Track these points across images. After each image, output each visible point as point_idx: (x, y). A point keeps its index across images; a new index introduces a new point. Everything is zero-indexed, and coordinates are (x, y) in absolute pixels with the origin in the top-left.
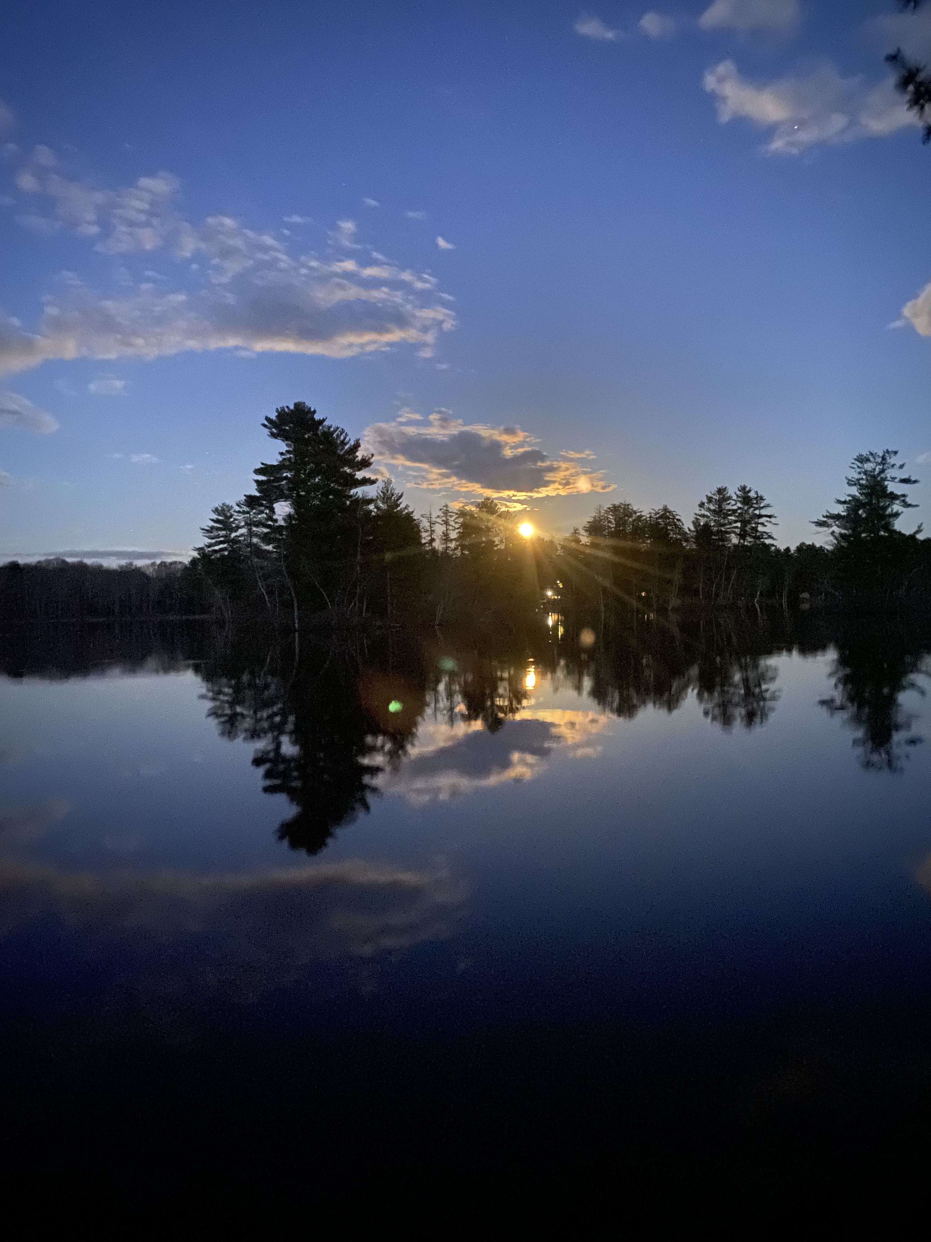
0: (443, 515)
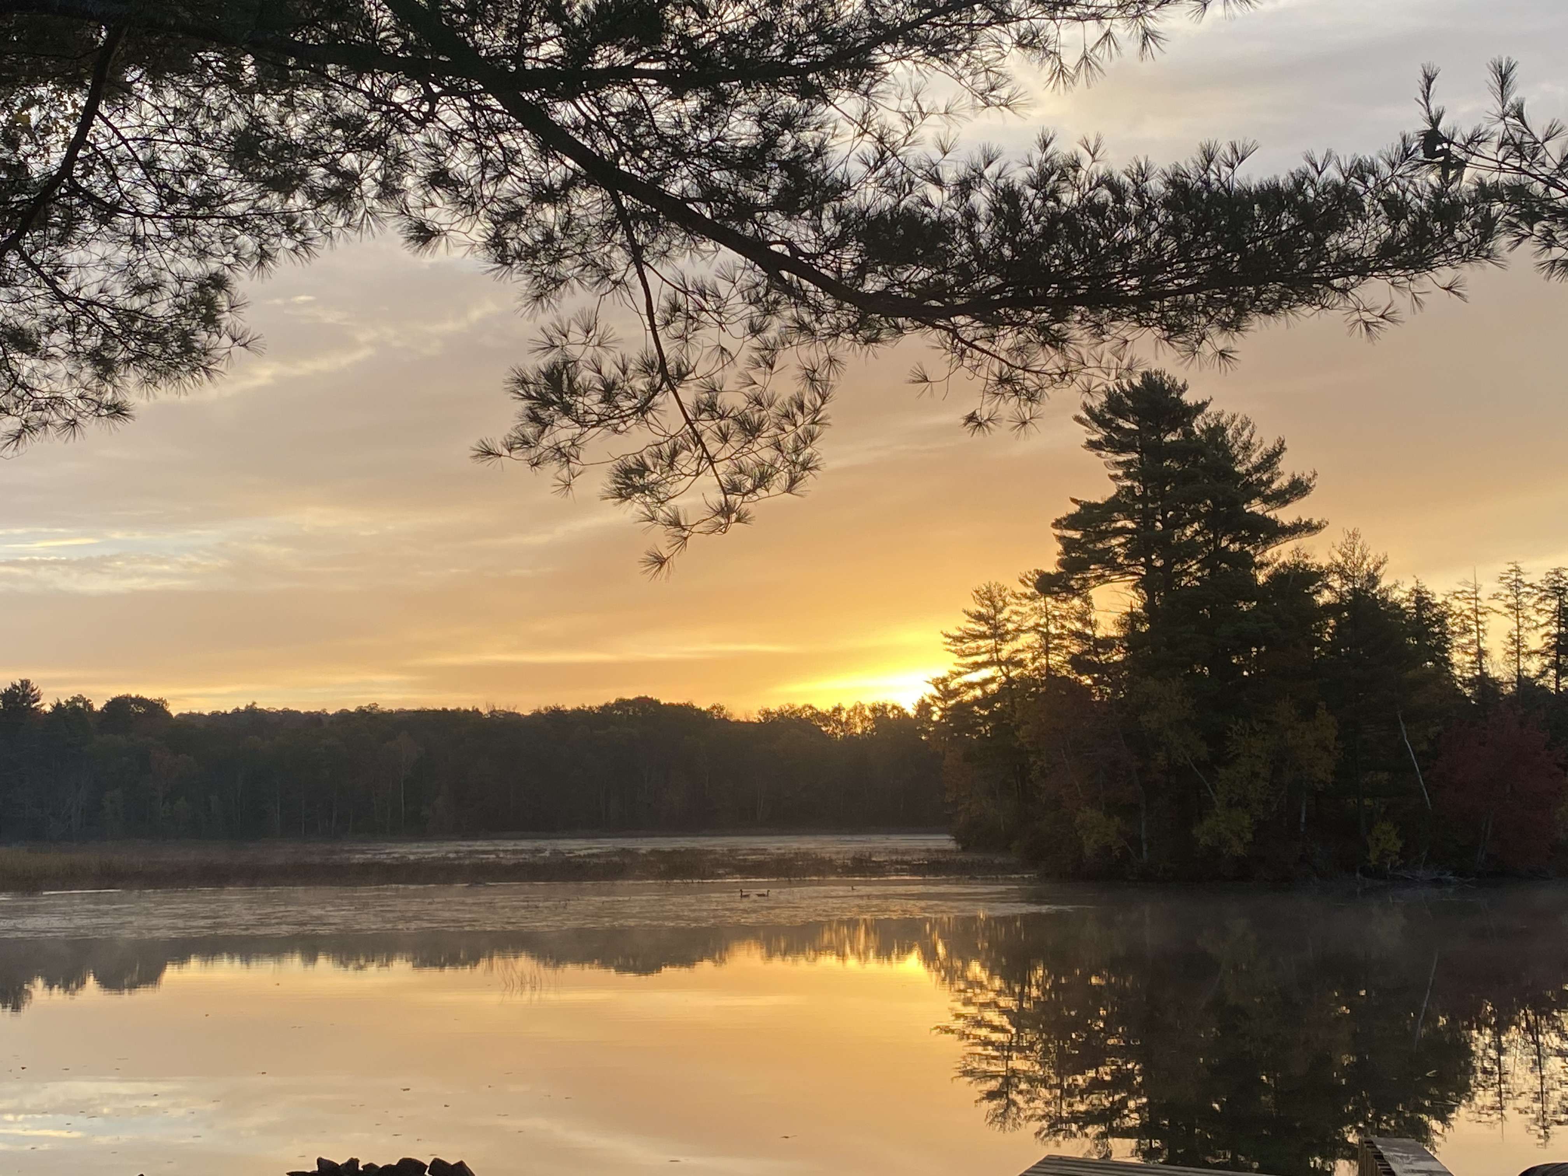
0: (1508, 592)
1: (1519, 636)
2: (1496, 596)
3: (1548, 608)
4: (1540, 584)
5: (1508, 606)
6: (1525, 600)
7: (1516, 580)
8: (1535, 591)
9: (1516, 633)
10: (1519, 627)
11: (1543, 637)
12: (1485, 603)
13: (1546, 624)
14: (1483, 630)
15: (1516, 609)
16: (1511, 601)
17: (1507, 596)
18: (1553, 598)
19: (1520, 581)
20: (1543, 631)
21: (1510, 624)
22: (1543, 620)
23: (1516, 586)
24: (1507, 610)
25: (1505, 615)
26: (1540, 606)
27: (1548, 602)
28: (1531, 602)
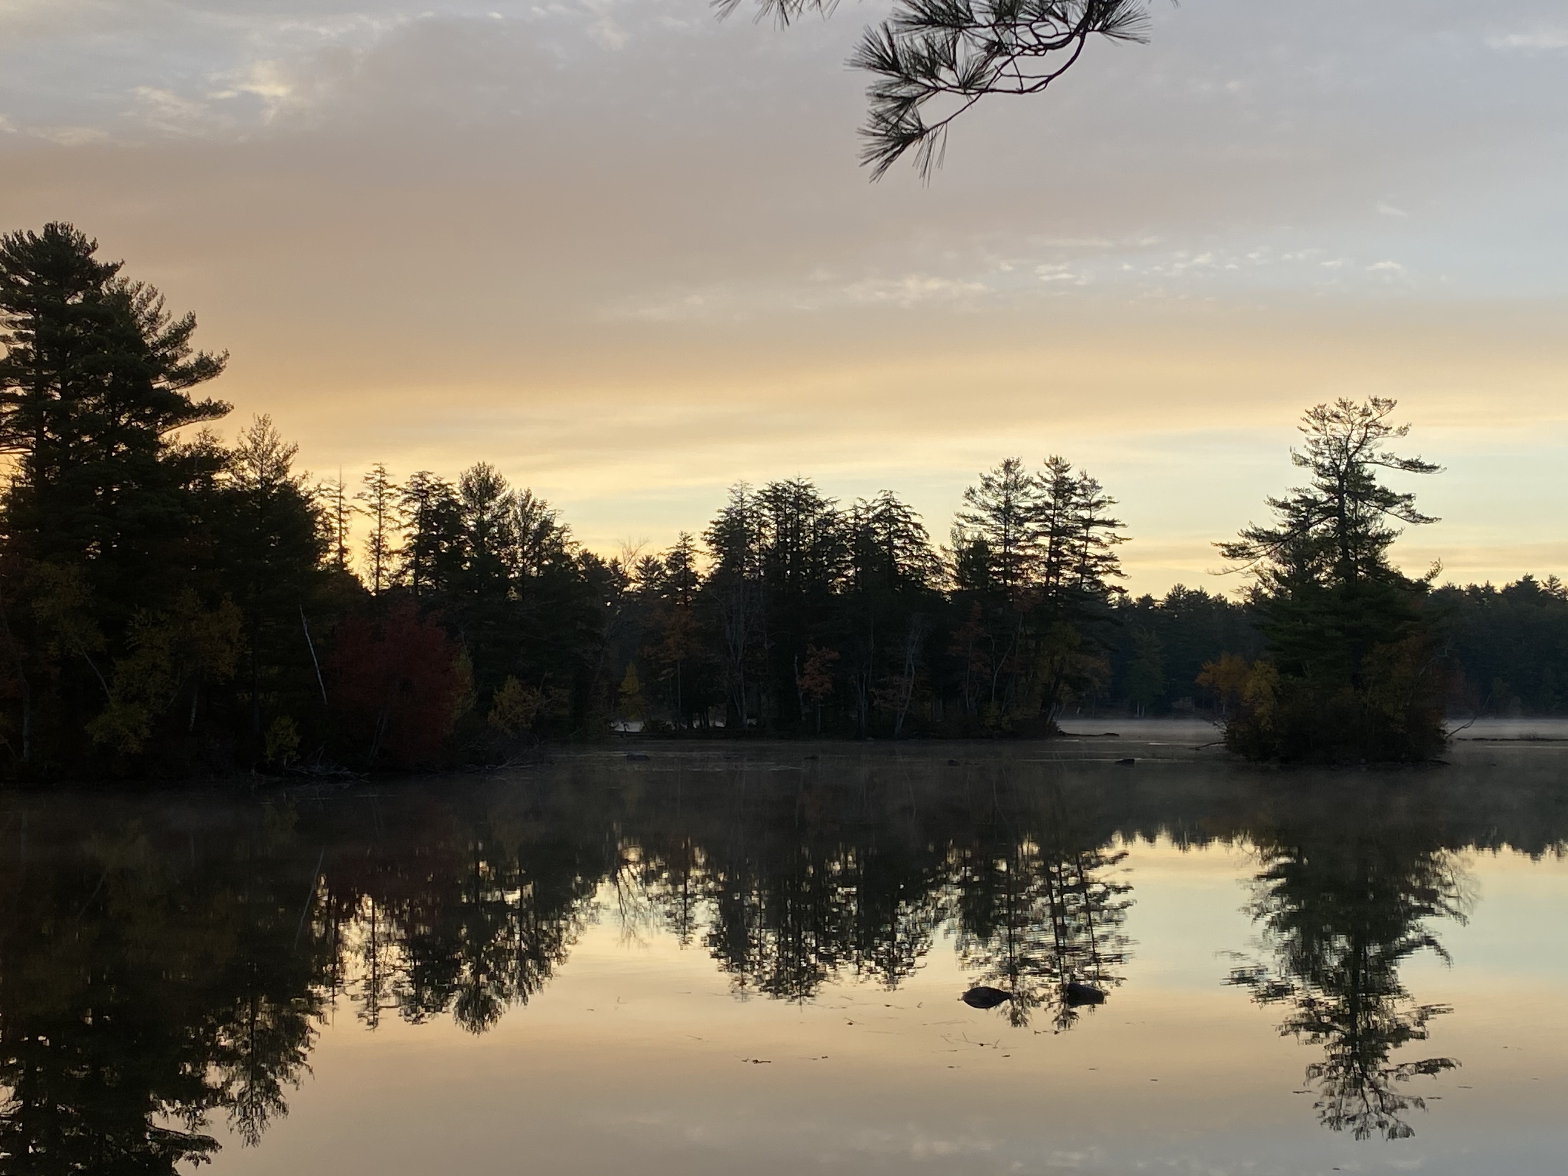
0: (371, 492)
1: (380, 535)
2: (360, 496)
3: (411, 510)
4: (404, 486)
5: (371, 506)
6: (387, 501)
7: (380, 481)
8: (399, 493)
9: (377, 533)
10: (381, 527)
11: (405, 537)
12: (349, 502)
13: (409, 525)
14: (346, 529)
15: (379, 509)
16: (375, 501)
17: (371, 496)
18: (415, 500)
19: (384, 482)
20: (405, 532)
21: (372, 524)
22: (406, 521)
23: (381, 486)
24: (370, 510)
25: (369, 515)
26: (403, 508)
27: (411, 504)
28: (397, 502)
